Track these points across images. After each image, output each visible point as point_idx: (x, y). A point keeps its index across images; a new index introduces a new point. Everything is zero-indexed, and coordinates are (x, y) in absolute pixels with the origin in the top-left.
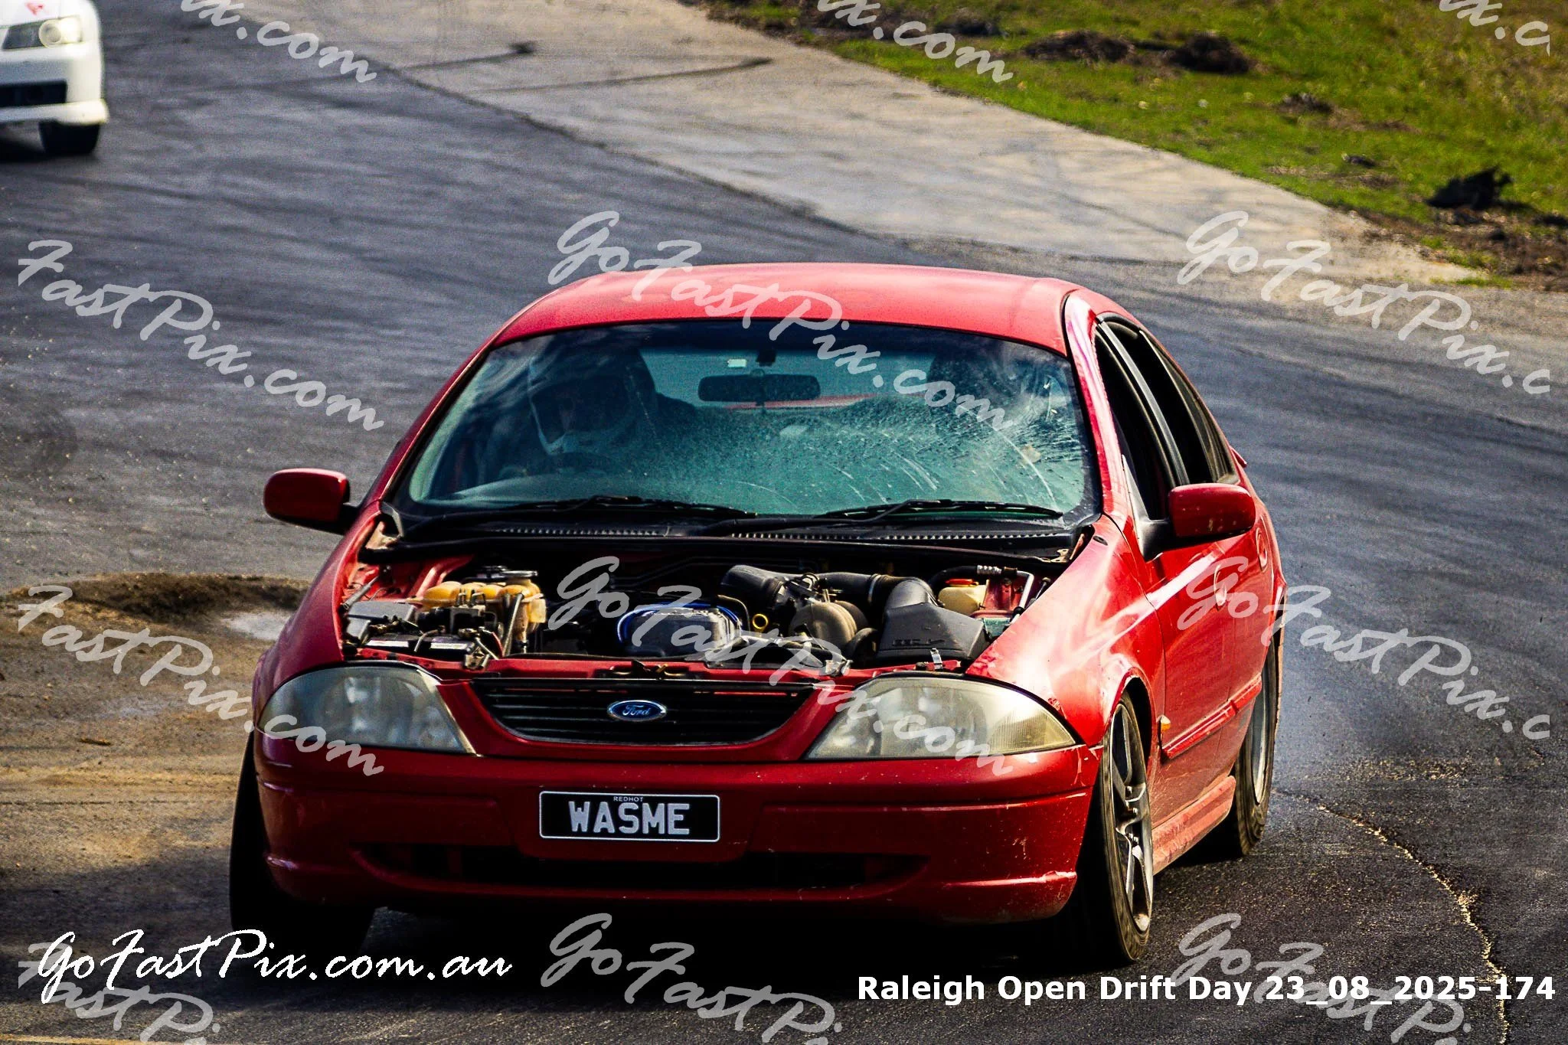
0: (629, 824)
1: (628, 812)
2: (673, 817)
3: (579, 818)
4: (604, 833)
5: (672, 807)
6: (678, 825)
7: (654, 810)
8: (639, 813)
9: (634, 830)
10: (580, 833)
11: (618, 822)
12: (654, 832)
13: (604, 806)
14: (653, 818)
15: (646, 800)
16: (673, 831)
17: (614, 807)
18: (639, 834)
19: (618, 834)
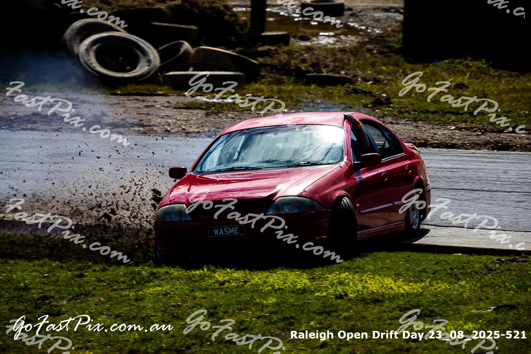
0: (227, 232)
1: (226, 230)
2: (235, 230)
3: (216, 232)
4: (222, 235)
5: (235, 228)
6: (236, 232)
7: (231, 229)
8: (228, 230)
9: (228, 234)
10: (217, 235)
11: (224, 232)
12: (232, 233)
13: (221, 230)
14: (231, 231)
15: (230, 227)
16: (236, 233)
17: (223, 229)
18: (229, 234)
19: (224, 235)
